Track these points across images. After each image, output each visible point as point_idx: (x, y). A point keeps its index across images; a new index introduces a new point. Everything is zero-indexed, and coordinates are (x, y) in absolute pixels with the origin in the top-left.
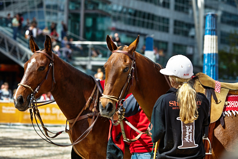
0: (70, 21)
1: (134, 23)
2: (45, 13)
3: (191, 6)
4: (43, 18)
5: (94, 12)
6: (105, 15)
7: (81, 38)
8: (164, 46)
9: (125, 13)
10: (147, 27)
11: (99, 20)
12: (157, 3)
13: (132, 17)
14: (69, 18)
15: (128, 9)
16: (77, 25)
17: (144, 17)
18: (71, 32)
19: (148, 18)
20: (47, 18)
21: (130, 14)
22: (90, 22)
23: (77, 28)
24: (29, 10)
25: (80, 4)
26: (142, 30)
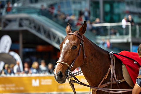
2: (71, 3)
14: (91, 5)
20: (73, 7)
22: (108, 8)
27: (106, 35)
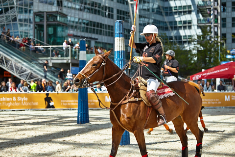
2: (19, 25)
5: (54, 23)
7: (45, 43)
9: (80, 23)
11: (59, 29)
12: (104, 15)
13: (86, 26)
14: (35, 28)
15: (83, 20)
16: (42, 33)
17: (94, 26)
18: (37, 39)
19: (98, 27)
21: (84, 23)
22: (51, 30)
24: (6, 23)
27: (48, 56)
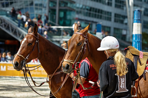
0: (50, 14)
1: (89, 15)
2: (34, 9)
3: (125, 5)
4: (33, 12)
5: (65, 8)
6: (71, 10)
7: (57, 24)
8: (108, 29)
9: (84, 9)
10: (98, 18)
11: (68, 13)
12: (104, 3)
13: (89, 12)
14: (49, 12)
15: (86, 6)
16: (54, 16)
17: (96, 12)
18: (50, 20)
19: (99, 12)
20: (36, 12)
21: (87, 9)
22: (62, 14)
23: (54, 18)
24: (24, 7)
25: (56, 3)
26: (95, 20)
27: (60, 35)
